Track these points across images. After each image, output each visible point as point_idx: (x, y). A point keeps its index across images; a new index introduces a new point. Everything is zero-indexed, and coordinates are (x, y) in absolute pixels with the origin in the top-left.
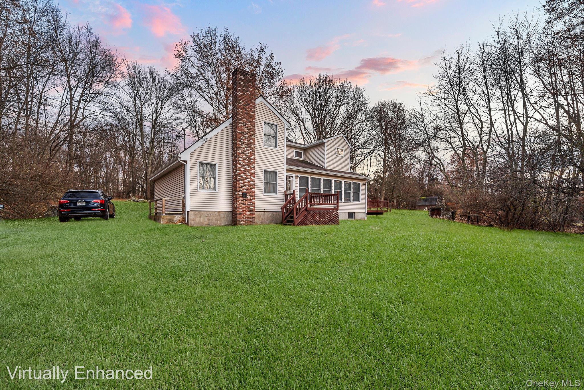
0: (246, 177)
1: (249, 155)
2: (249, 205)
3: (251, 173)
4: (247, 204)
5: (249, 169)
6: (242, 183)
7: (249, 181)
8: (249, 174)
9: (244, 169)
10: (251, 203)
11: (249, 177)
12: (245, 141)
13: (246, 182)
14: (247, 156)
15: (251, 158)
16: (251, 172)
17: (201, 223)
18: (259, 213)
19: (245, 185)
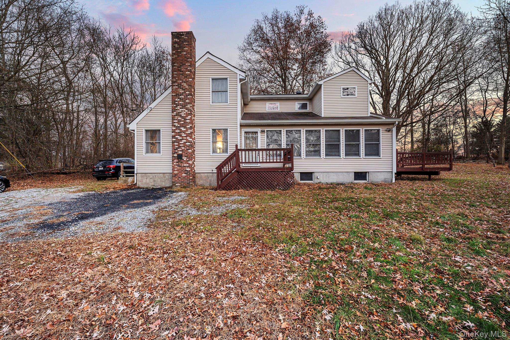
0: (181, 138)
1: (185, 115)
2: (185, 166)
3: (187, 134)
4: (182, 165)
5: (185, 129)
6: (177, 145)
7: (184, 142)
8: (185, 135)
9: (179, 131)
10: (188, 165)
11: (185, 138)
12: (180, 102)
13: (181, 144)
14: (183, 117)
15: (187, 118)
16: (187, 132)
17: (148, 184)
18: (206, 174)
19: (181, 147)
